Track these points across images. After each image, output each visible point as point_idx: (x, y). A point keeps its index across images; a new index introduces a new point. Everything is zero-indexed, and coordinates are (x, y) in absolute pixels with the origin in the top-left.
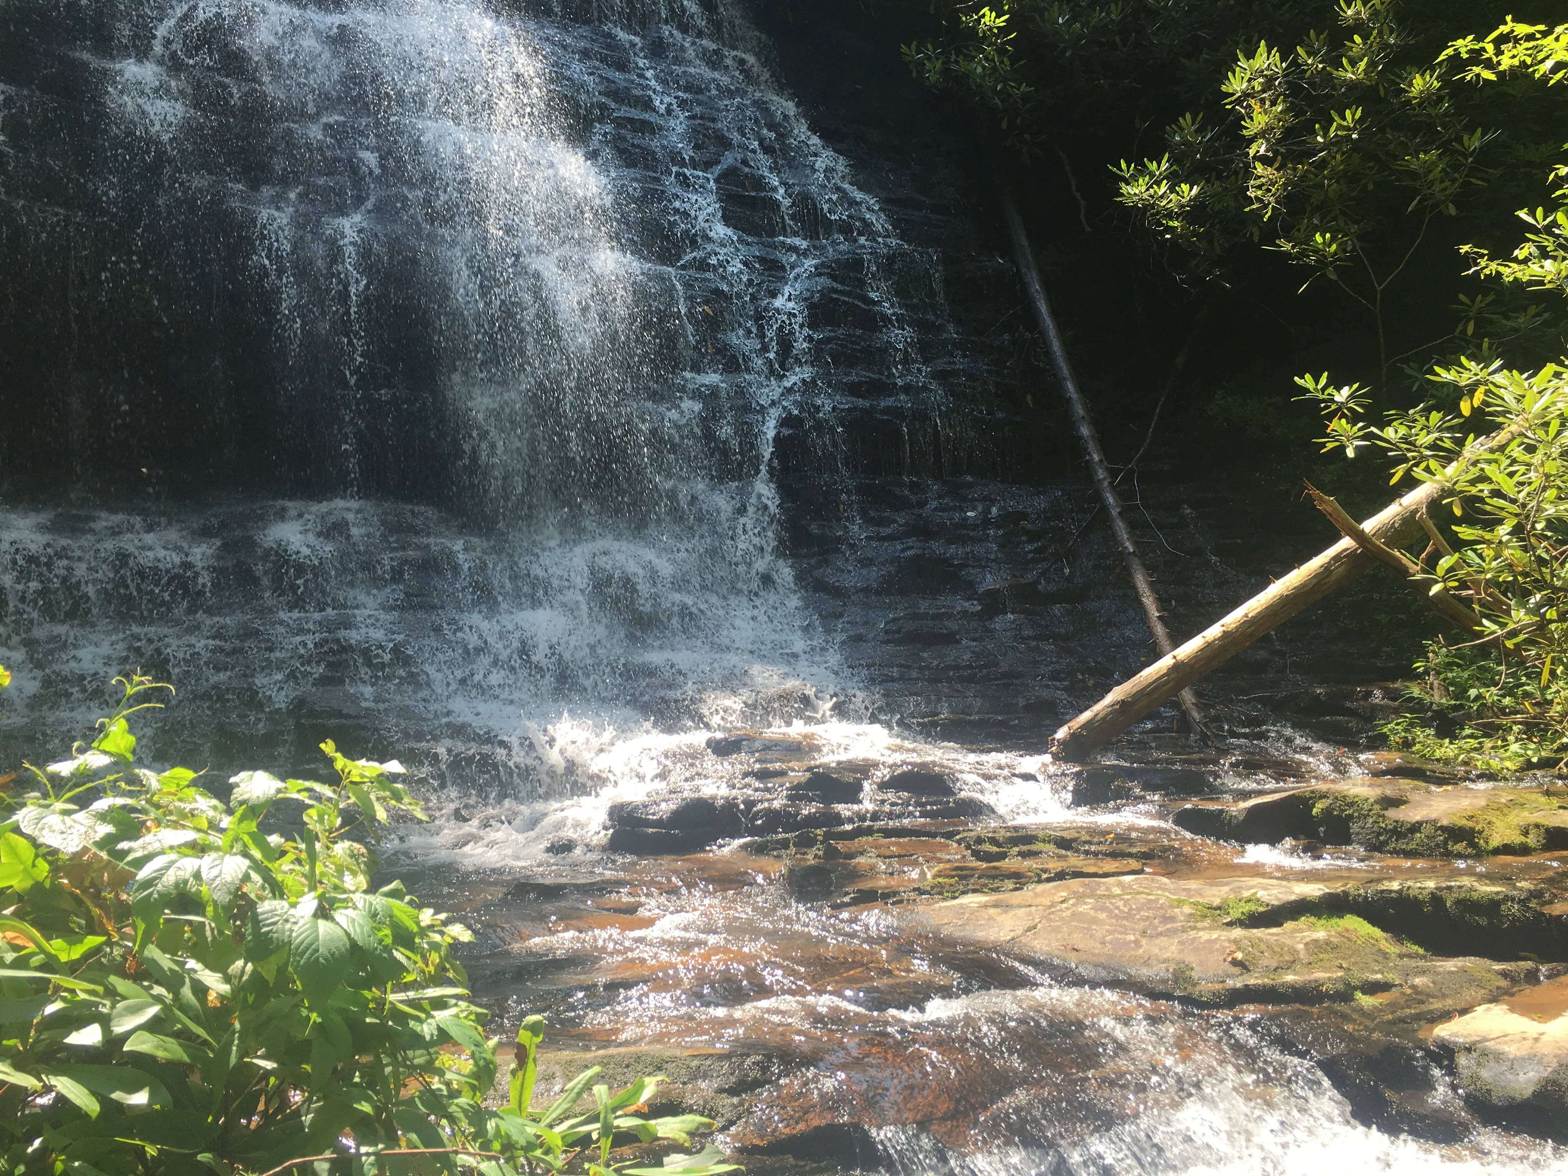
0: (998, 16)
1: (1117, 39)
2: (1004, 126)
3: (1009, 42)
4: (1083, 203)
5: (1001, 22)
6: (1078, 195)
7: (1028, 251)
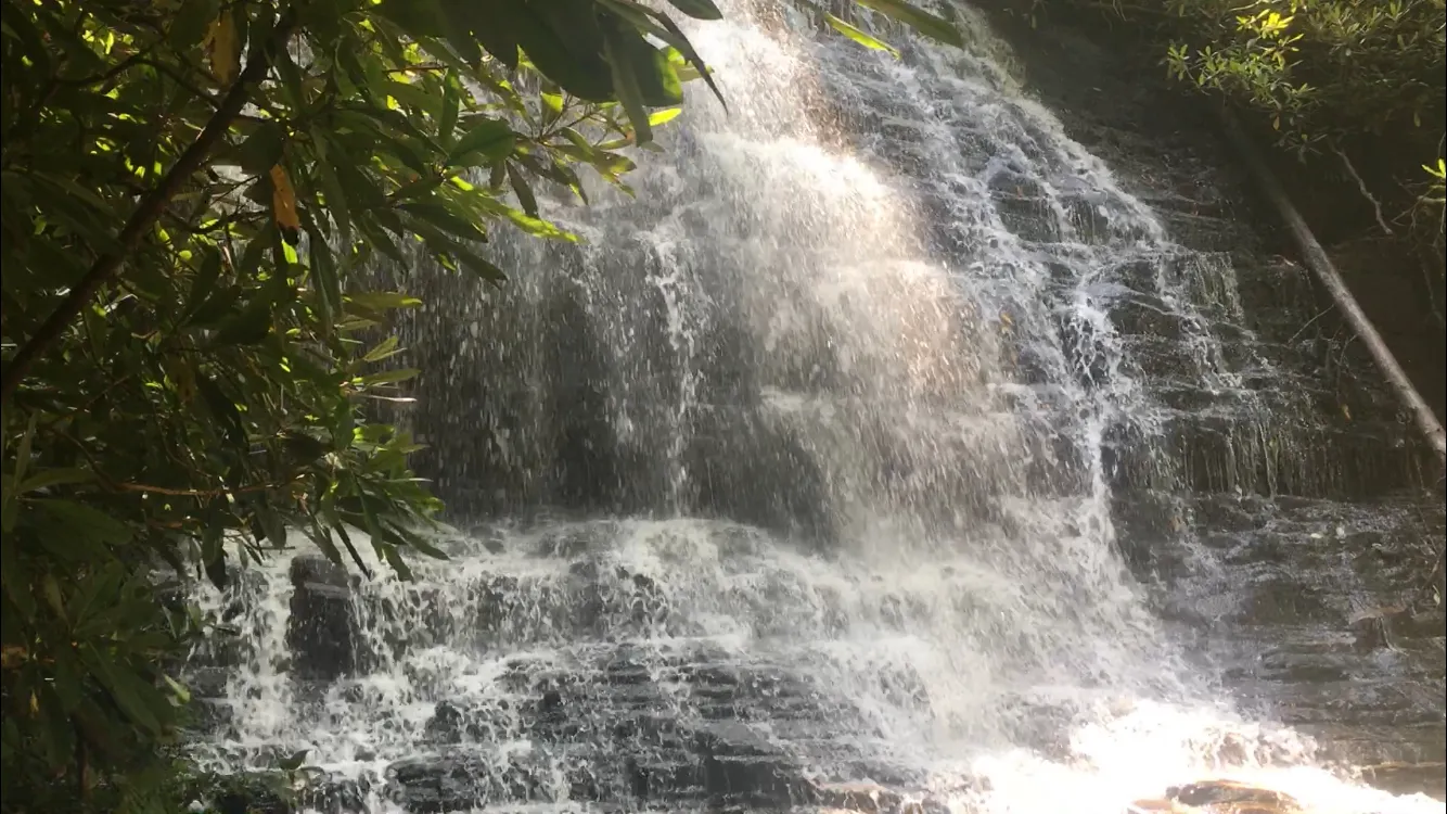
0: (1282, 18)
1: (1400, 37)
2: (1276, 125)
3: (1295, 44)
4: (1377, 203)
5: (1283, 24)
6: (1370, 196)
7: (1323, 254)
